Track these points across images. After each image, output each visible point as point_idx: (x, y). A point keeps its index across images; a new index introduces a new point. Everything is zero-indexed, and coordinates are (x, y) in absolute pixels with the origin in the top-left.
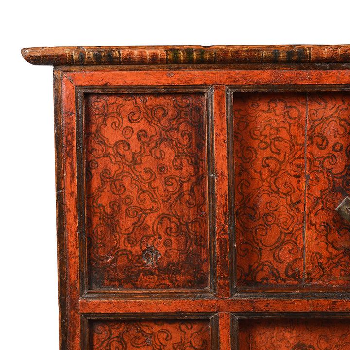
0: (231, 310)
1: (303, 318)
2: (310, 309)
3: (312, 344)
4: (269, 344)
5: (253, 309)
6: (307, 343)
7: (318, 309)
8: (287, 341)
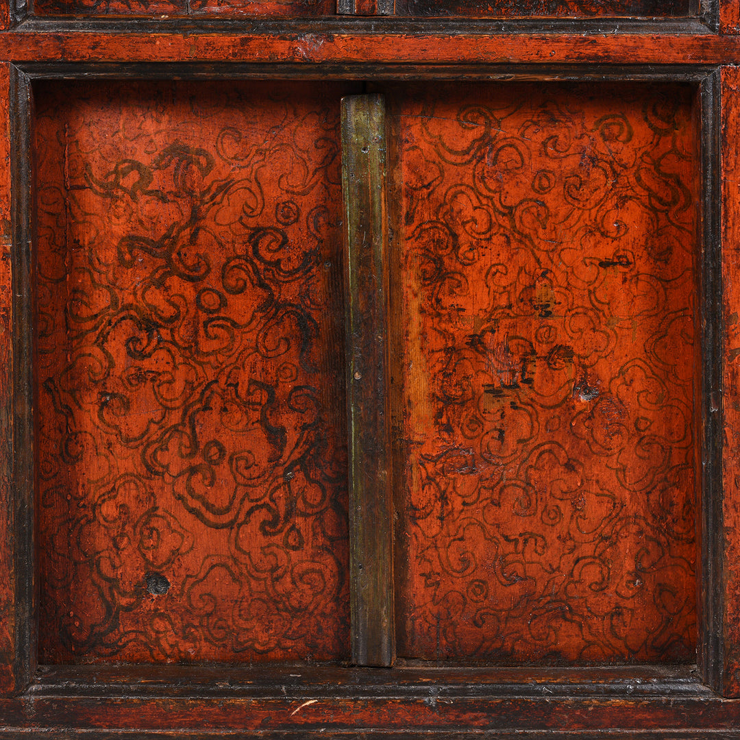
0: (12, 56)
1: (176, 78)
2: (190, 54)
3: (204, 148)
4: (108, 147)
5: (63, 54)
6: (194, 145)
7: (208, 56)
8: (148, 139)
